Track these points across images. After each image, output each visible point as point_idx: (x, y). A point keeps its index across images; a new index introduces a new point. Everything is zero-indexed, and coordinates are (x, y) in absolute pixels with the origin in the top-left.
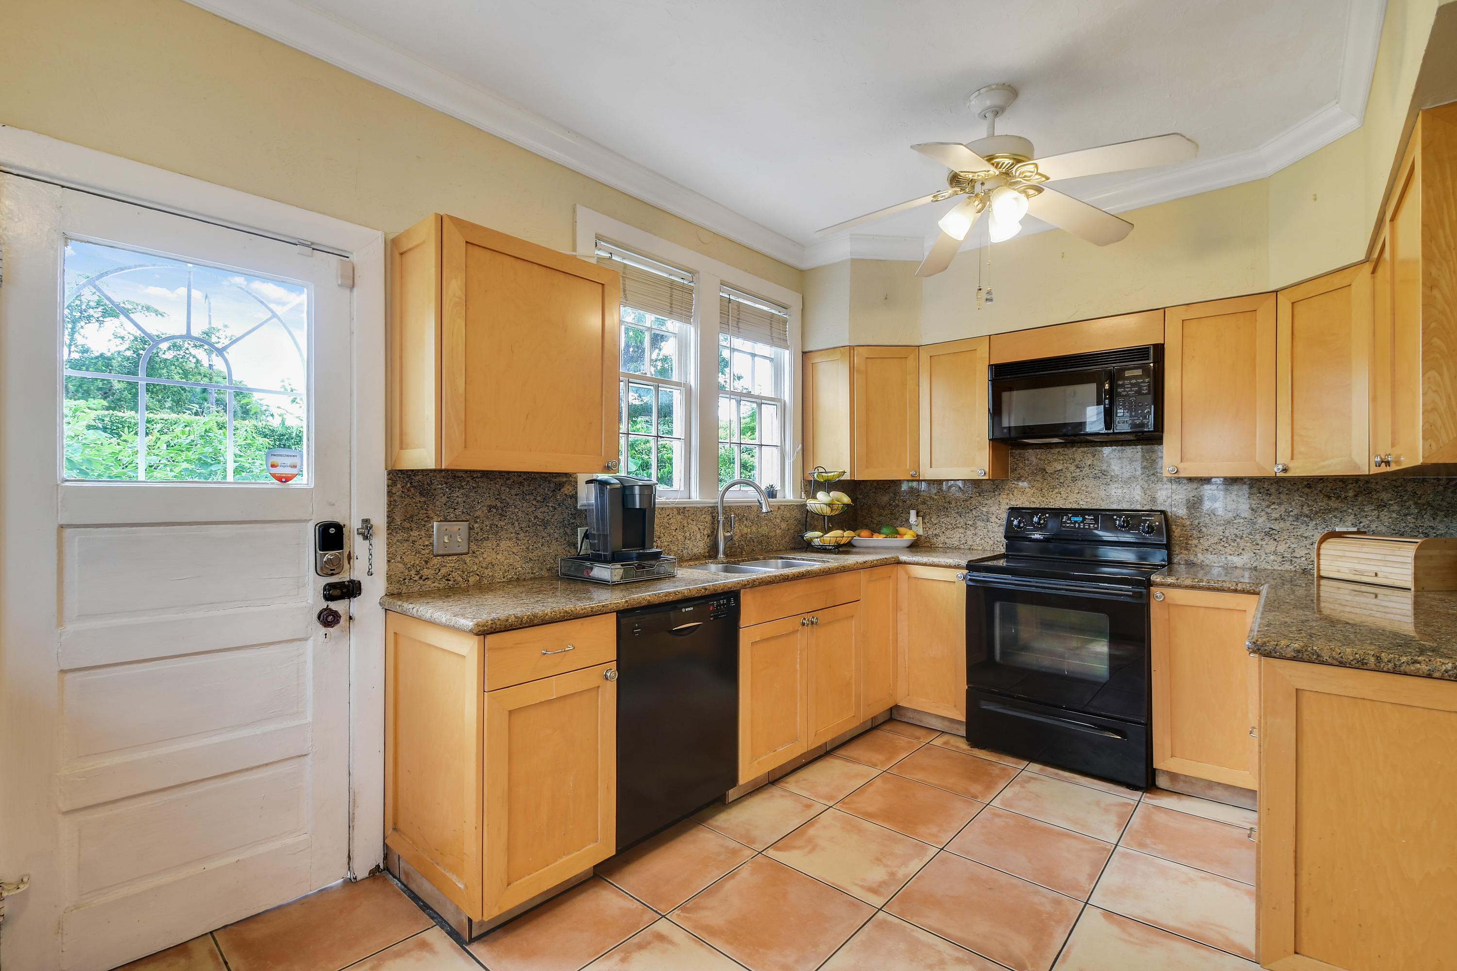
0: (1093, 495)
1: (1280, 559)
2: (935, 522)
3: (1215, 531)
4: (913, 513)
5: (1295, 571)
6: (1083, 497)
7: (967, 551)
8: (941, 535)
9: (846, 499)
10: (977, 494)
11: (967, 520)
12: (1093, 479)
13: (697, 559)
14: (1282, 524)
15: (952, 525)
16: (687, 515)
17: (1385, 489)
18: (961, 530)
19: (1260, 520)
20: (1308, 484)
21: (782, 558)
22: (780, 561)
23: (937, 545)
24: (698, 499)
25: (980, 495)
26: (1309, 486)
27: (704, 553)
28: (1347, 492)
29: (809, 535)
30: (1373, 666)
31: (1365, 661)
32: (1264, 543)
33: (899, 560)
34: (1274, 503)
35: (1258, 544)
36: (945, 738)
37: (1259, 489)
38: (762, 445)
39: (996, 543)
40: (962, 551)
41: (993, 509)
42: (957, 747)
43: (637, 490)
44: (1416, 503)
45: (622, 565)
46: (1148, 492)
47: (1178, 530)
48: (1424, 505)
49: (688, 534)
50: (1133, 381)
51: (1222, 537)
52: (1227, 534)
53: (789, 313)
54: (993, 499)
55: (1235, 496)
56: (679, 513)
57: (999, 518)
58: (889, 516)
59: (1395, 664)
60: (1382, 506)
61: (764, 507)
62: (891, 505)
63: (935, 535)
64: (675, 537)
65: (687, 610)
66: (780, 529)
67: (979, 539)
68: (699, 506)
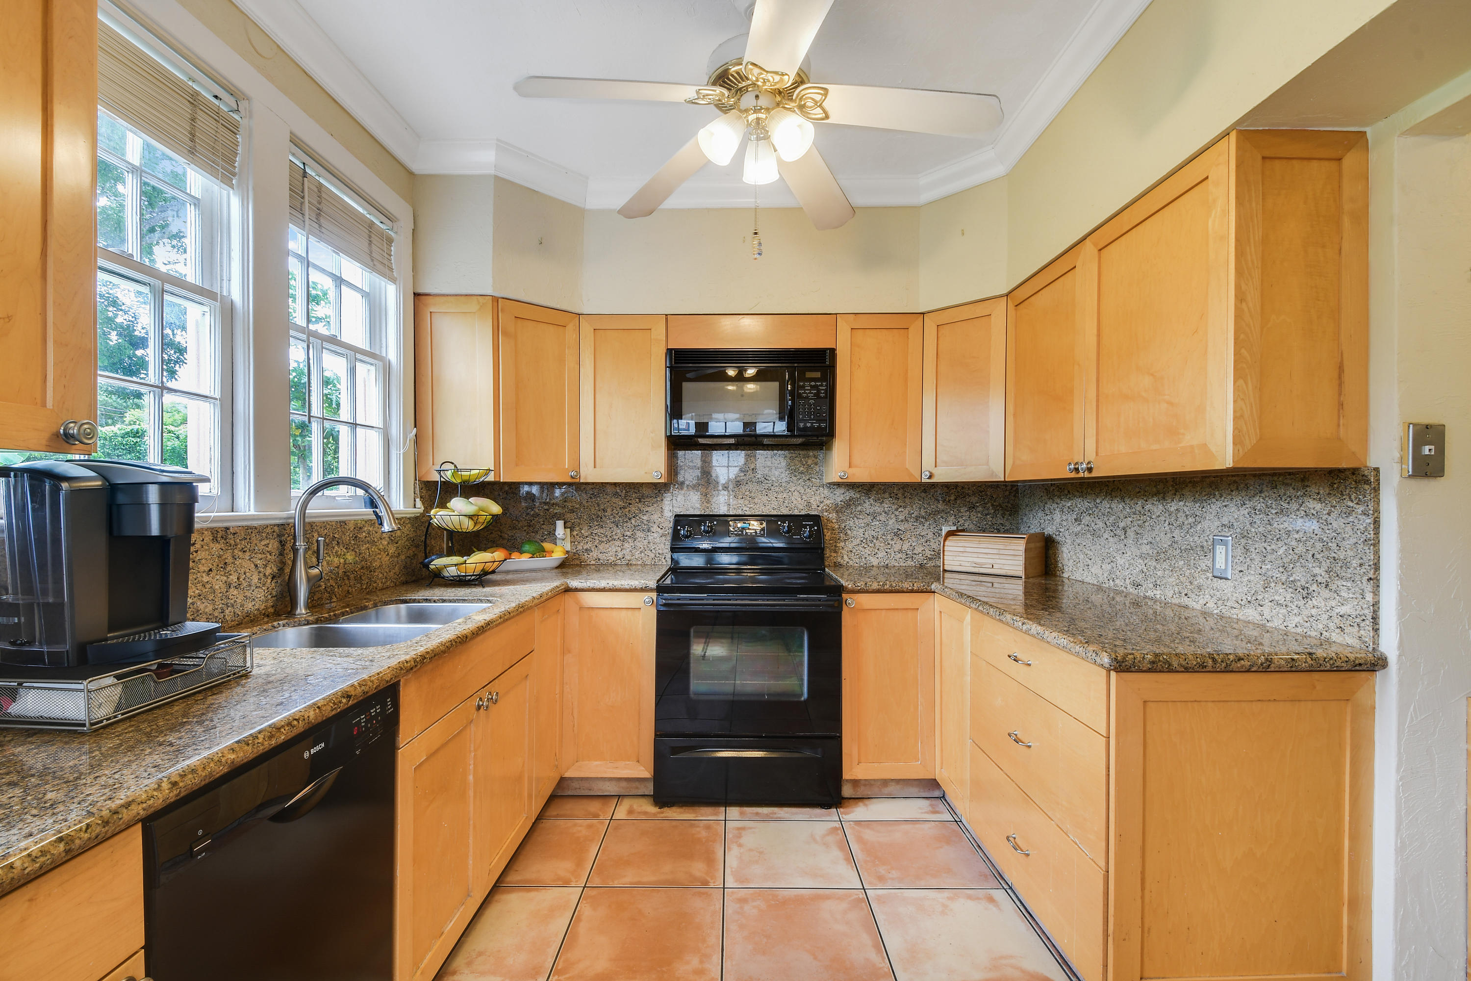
0: (756, 500)
1: (904, 557)
2: (587, 534)
3: (858, 533)
4: (560, 524)
5: (915, 566)
6: (747, 502)
7: (625, 568)
8: (593, 550)
9: (496, 509)
10: (637, 500)
11: (625, 531)
12: (756, 484)
13: (251, 621)
14: (906, 525)
15: (606, 537)
16: (232, 542)
17: (974, 494)
18: (618, 543)
19: (891, 522)
20: (925, 489)
21: (405, 602)
22: (403, 606)
23: (588, 562)
24: (252, 512)
25: (640, 501)
26: (925, 491)
27: (267, 608)
28: (950, 496)
29: (438, 562)
30: (1210, 669)
31: (1205, 664)
32: (893, 543)
33: (568, 587)
34: (901, 506)
35: (889, 544)
36: (626, 804)
37: (890, 494)
38: (356, 424)
39: (658, 555)
40: (619, 568)
41: (655, 517)
42: (645, 813)
43: (153, 495)
44: (992, 505)
45: (118, 677)
46: (804, 497)
47: (829, 534)
48: (997, 506)
49: (233, 578)
50: (813, 383)
51: (862, 539)
52: (866, 536)
53: (395, 229)
54: (655, 505)
55: (872, 501)
56: (215, 539)
57: (661, 527)
58: (525, 528)
59: (1227, 663)
60: (972, 508)
61: (385, 524)
62: (528, 514)
63: (586, 550)
64: (208, 586)
65: (313, 751)
66: (388, 554)
67: (638, 552)
68: (255, 523)
